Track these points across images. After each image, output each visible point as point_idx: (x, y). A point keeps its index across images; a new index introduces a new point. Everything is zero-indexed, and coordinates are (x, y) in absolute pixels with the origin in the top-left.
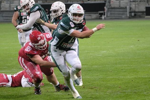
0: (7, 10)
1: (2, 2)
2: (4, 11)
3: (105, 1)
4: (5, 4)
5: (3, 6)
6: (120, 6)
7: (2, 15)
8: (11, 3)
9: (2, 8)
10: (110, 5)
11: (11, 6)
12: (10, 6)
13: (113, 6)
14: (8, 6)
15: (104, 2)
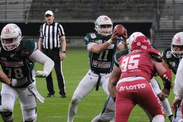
0: (169, 30)
1: (162, 16)
2: (164, 31)
4: (166, 19)
5: (162, 23)
7: (162, 37)
8: (175, 19)
9: (161, 26)
11: (176, 24)
12: (174, 24)
14: (171, 24)
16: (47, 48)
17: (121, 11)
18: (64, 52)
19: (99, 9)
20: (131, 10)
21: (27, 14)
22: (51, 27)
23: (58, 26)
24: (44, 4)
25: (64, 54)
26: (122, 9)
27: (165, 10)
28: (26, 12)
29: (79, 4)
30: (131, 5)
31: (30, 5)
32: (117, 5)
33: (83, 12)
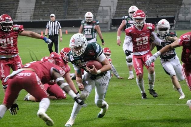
3: (175, 16)
4: (99, 18)
6: (185, 20)
8: (103, 18)
10: (178, 19)
12: (103, 20)
13: (180, 20)
15: (173, 17)
16: (51, 35)
17: (77, 14)
18: (61, 37)
19: (66, 14)
20: (82, 14)
21: (32, 18)
22: (54, 23)
23: (58, 23)
24: (40, 12)
25: (62, 38)
26: (78, 13)
27: (98, 14)
28: (31, 16)
29: (57, 12)
30: (82, 12)
31: (33, 13)
32: (75, 12)
33: (59, 15)
